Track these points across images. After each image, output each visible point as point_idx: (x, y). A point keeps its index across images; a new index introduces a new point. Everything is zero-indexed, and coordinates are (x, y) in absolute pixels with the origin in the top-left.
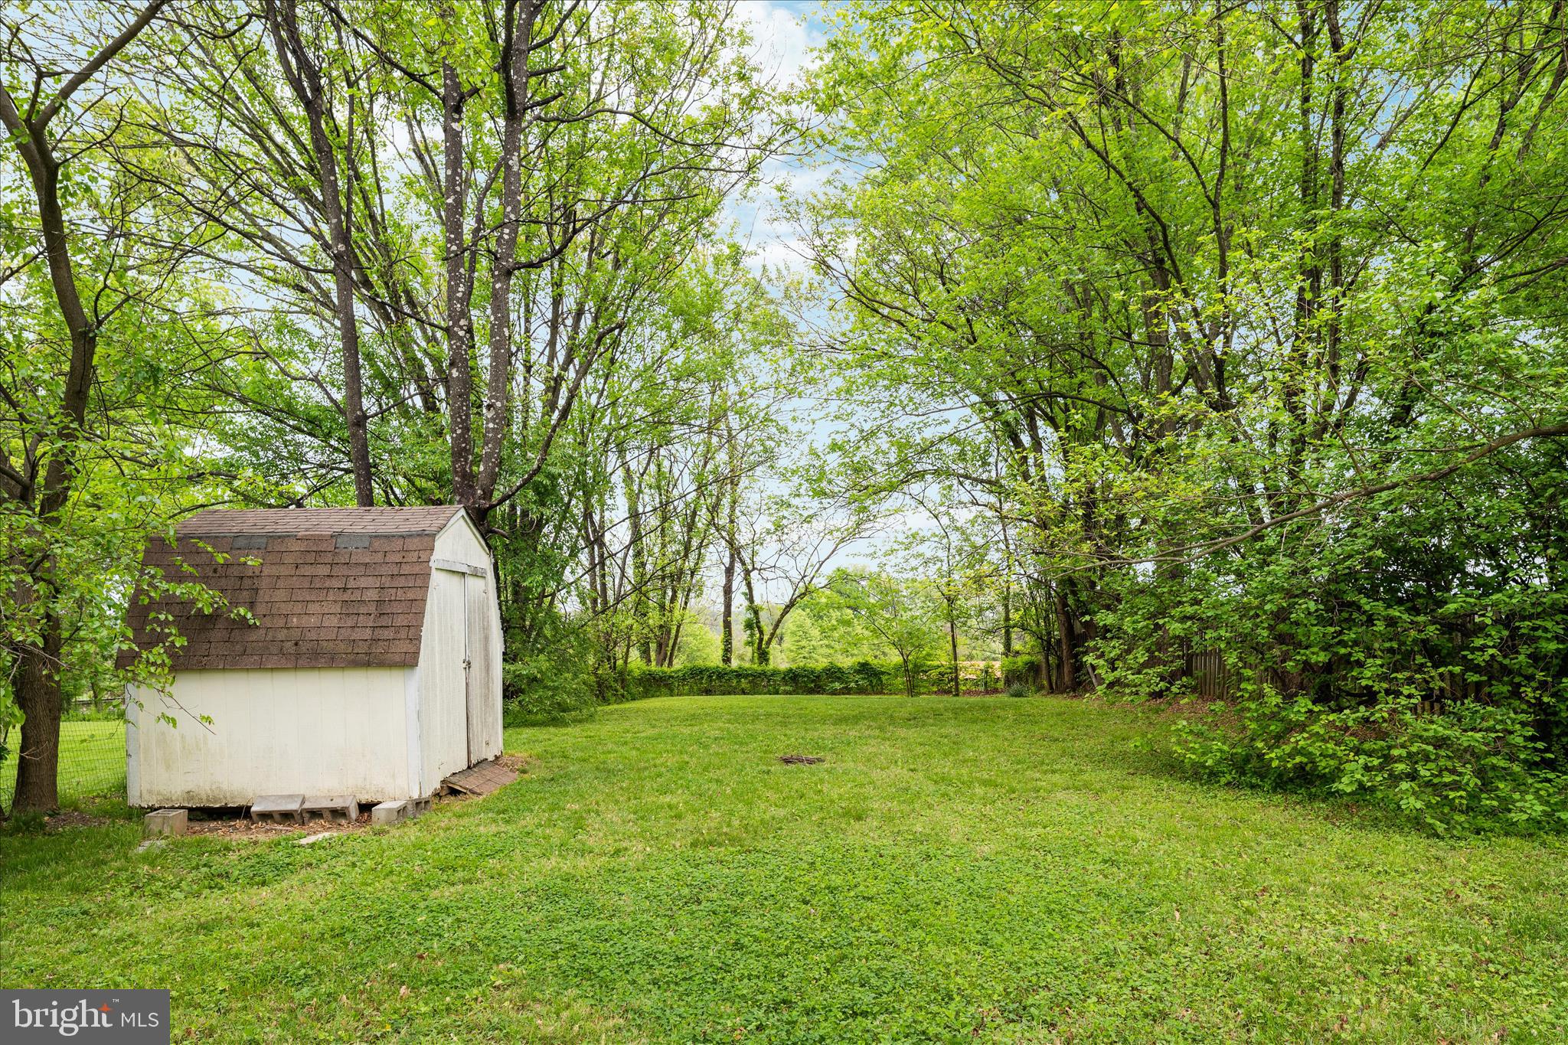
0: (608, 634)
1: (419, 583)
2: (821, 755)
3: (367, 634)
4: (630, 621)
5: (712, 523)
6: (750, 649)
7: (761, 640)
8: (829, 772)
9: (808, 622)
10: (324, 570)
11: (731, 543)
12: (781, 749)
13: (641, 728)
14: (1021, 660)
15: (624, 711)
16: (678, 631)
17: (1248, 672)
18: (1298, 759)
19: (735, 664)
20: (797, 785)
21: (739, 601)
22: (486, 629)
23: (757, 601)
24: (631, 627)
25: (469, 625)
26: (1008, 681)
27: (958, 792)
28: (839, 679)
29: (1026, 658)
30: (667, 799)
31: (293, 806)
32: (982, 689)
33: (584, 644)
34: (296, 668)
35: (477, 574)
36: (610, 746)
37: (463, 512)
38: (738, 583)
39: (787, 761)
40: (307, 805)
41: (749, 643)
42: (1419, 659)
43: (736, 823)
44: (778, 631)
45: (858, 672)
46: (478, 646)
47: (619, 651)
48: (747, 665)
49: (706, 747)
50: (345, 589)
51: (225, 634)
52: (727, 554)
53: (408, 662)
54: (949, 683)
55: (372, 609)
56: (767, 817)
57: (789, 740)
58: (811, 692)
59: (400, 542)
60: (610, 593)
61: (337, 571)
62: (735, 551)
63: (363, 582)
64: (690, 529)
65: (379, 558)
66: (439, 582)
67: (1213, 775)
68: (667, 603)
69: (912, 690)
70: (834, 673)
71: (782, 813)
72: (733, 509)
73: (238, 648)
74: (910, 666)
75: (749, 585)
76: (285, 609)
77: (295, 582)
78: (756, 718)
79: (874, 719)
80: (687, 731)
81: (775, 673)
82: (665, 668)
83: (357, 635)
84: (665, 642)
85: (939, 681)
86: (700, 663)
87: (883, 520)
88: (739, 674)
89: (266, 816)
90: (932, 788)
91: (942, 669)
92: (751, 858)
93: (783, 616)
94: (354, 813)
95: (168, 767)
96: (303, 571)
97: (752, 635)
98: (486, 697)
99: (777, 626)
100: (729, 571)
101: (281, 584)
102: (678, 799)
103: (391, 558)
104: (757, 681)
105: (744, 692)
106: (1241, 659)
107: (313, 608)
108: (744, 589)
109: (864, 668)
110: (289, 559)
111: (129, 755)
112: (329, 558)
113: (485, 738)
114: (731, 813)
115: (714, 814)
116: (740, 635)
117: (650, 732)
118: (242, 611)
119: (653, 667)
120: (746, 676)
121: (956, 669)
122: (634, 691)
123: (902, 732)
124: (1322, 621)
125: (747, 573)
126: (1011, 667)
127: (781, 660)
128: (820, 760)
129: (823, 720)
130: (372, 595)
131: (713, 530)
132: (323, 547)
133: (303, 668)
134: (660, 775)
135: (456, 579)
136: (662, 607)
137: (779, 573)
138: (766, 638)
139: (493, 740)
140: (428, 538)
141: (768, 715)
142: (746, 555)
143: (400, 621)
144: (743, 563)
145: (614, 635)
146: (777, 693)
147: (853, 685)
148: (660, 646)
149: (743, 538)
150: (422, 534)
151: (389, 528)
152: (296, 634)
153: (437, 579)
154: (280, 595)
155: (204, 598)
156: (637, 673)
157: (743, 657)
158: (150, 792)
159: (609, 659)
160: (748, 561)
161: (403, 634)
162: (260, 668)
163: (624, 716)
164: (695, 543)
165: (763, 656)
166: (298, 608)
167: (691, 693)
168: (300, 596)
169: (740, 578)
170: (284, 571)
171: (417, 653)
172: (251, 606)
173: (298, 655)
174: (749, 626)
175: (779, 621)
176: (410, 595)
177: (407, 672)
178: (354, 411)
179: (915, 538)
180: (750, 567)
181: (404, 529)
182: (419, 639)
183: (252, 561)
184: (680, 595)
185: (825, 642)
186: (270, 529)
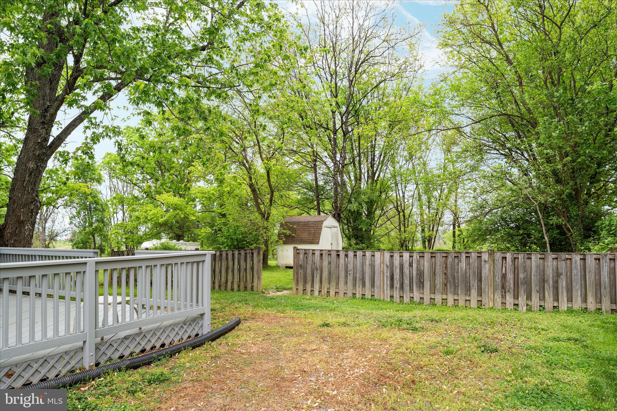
3: (312, 238)
22: (337, 237)
25: (333, 237)
35: (335, 227)
37: (331, 216)
46: (335, 241)
50: (309, 231)
51: (291, 238)
55: (313, 234)
61: (308, 227)
63: (312, 229)
65: (314, 225)
73: (293, 241)
76: (300, 234)
95: (283, 260)
96: (303, 228)
101: (299, 230)
107: (304, 234)
110: (301, 226)
135: (329, 228)
140: (322, 222)
143: (317, 236)
152: (301, 238)
153: (324, 228)
155: (288, 232)
158: (280, 264)
168: (302, 232)
171: (319, 242)
172: (295, 234)
173: (301, 242)
176: (319, 232)
177: (318, 245)
181: (319, 220)
182: (320, 239)
183: (295, 226)
186: (299, 220)
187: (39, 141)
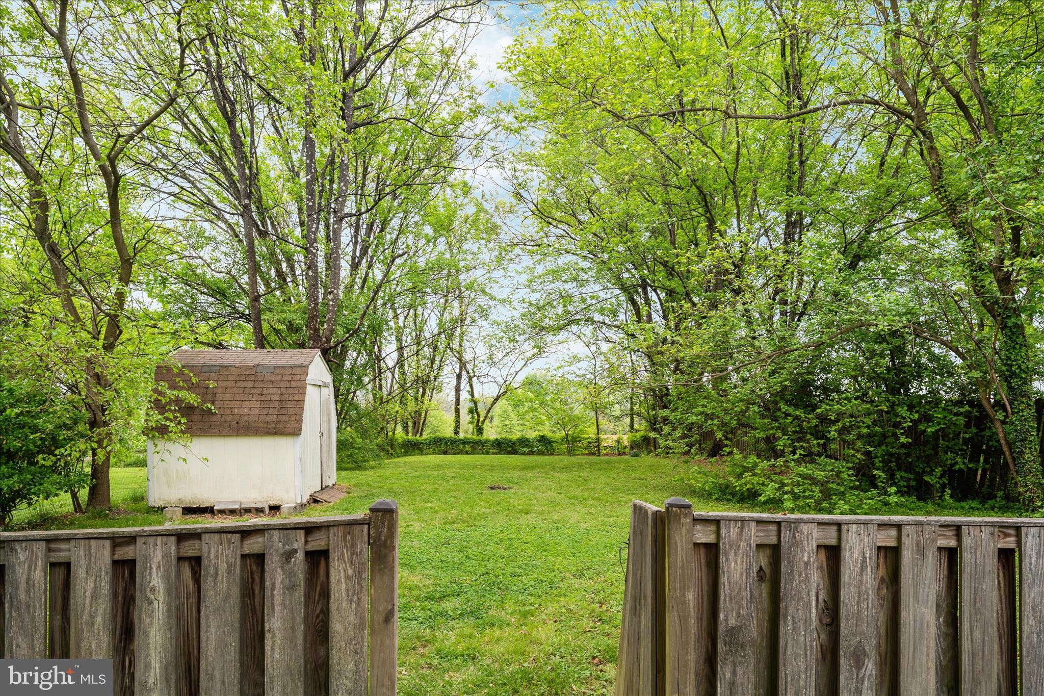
1: (301, 392)
2: (511, 485)
3: (274, 418)
4: (397, 408)
5: (448, 346)
6: (471, 426)
7: (478, 420)
8: (515, 493)
9: (510, 408)
10: (251, 384)
11: (460, 360)
12: (489, 483)
13: (409, 471)
14: (639, 435)
15: (396, 463)
16: (426, 414)
17: (727, 442)
18: (748, 486)
19: (462, 435)
20: (497, 499)
21: (465, 395)
22: (329, 415)
23: (476, 396)
24: (397, 412)
25: (322, 413)
26: (632, 447)
27: (580, 503)
28: (527, 446)
29: (642, 433)
30: (429, 505)
31: (236, 506)
32: (615, 452)
34: (237, 435)
35: (326, 386)
36: (394, 481)
37: (319, 353)
38: (464, 384)
39: (492, 488)
40: (243, 506)
41: (471, 422)
42: (809, 436)
43: (465, 515)
44: (490, 414)
45: (539, 441)
46: (326, 424)
47: (390, 427)
48: (470, 436)
49: (447, 481)
50: (262, 394)
51: (199, 418)
52: (458, 366)
53: (296, 432)
54: (595, 448)
55: (276, 405)
56: (481, 513)
57: (495, 478)
58: (509, 453)
59: (290, 370)
60: (384, 390)
61: (257, 385)
62: (463, 365)
63: (271, 391)
64: (434, 350)
65: (279, 378)
66: (310, 391)
67: (710, 494)
68: (420, 396)
69: (571, 452)
70: (524, 442)
71: (488, 511)
72: (461, 337)
73: (207, 425)
74: (570, 438)
75: (471, 386)
76: (231, 404)
77: (236, 390)
78: (475, 467)
79: (543, 468)
80: (436, 473)
81: (487, 441)
82: (418, 437)
83: (269, 418)
84: (417, 422)
85: (588, 447)
86: (438, 434)
87: (555, 347)
88: (465, 442)
89: (222, 512)
90: (567, 500)
91: (590, 440)
92: (473, 528)
93: (492, 405)
94: (267, 510)
95: (169, 486)
96: (239, 384)
97: (473, 417)
98: (329, 451)
99: (489, 411)
100: (459, 377)
101: (228, 391)
102: (435, 504)
103: (285, 378)
104: (476, 446)
105: (467, 453)
106: (724, 436)
107: (246, 404)
108: (468, 388)
109: (543, 439)
110: (231, 378)
111: (148, 480)
112: (253, 378)
113: (328, 474)
114: (463, 511)
115: (453, 511)
116: (465, 417)
117: (414, 474)
118: (209, 405)
119: (410, 437)
120: (469, 443)
121: (598, 440)
122: (398, 451)
123: (557, 475)
124: (763, 417)
125: (470, 378)
126: (634, 439)
127: (491, 432)
128: (510, 488)
129: (514, 468)
130: (276, 398)
131: (449, 351)
132: (250, 372)
133: (241, 435)
134: (424, 494)
135: (317, 388)
136: (416, 399)
137: (490, 379)
138: (482, 419)
139: (332, 477)
140: (304, 368)
141: (482, 465)
142: (469, 367)
143: (291, 411)
144: (468, 372)
145: (388, 417)
146: (488, 453)
147: (535, 449)
148: (414, 423)
149: (468, 356)
150: (301, 366)
151: (282, 362)
152: (237, 418)
153: (309, 389)
154: (228, 397)
156: (400, 441)
157: (467, 430)
158: (159, 499)
159: (384, 432)
160: (471, 371)
161: (293, 418)
162: (219, 435)
163: (397, 466)
164: (438, 359)
165: (480, 430)
166: (238, 404)
167: (434, 453)
168: (238, 397)
169: (465, 382)
170: (229, 384)
171: (300, 429)
172: (213, 403)
173: (239, 429)
174: (471, 411)
175: (490, 409)
176: (296, 398)
177: (295, 438)
178: (253, 293)
179: (576, 359)
180: (472, 375)
181: (291, 363)
182: (301, 421)
184: (428, 392)
185: (521, 422)
186: (219, 362)
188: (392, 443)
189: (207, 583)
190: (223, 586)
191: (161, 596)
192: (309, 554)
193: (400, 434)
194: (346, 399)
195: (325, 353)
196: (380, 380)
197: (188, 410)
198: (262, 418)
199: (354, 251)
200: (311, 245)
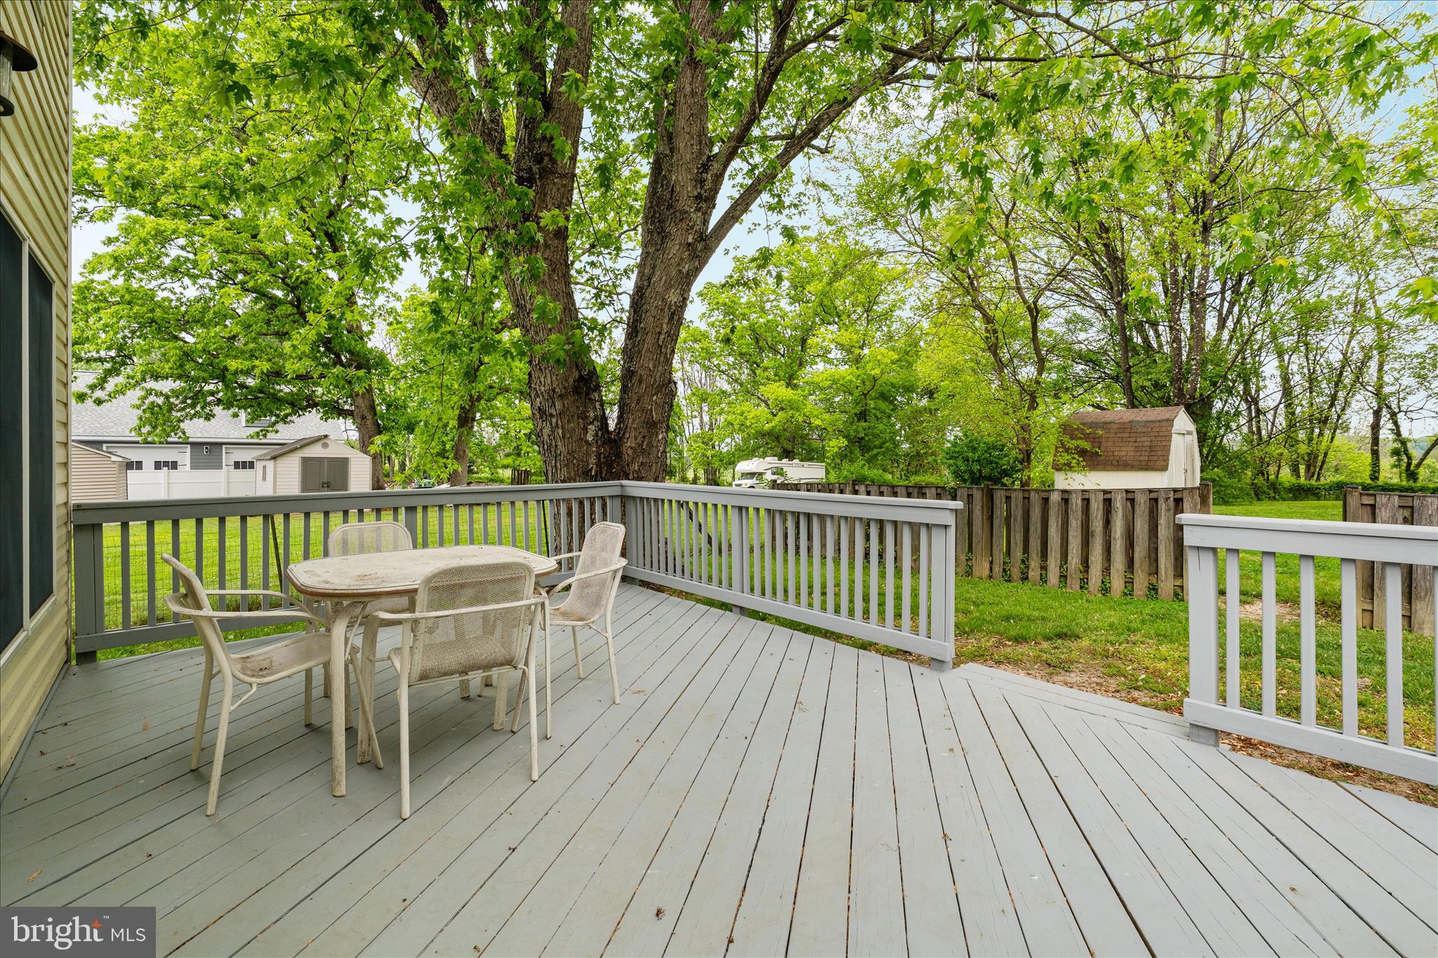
0: (1262, 460)
1: (1167, 439)
3: (1146, 458)
6: (1398, 470)
7: (1409, 464)
10: (1127, 434)
11: (1377, 394)
16: (1325, 457)
19: (1383, 481)
21: (1386, 435)
22: (1193, 456)
23: (1405, 435)
25: (1186, 455)
33: (1245, 464)
34: (1118, 470)
35: (1189, 433)
37: (1184, 408)
38: (1385, 422)
41: (1397, 466)
44: (1427, 460)
46: (1189, 463)
47: (1272, 469)
48: (1395, 482)
50: (1136, 441)
51: (1091, 458)
52: (1374, 402)
53: (1164, 469)
55: (1148, 449)
59: (1159, 423)
60: (1264, 432)
61: (1132, 434)
62: (1382, 399)
63: (1143, 439)
64: (1337, 385)
65: (1149, 430)
66: (1176, 439)
68: (1315, 437)
73: (1096, 463)
75: (1396, 423)
76: (1113, 449)
77: (1116, 439)
81: (1424, 487)
82: (1313, 482)
83: (1142, 458)
84: (1314, 463)
86: (1346, 480)
93: (1433, 446)
96: (1118, 435)
97: (1400, 460)
99: (1425, 456)
100: (1377, 414)
101: (1110, 440)
103: (1154, 429)
107: (1124, 449)
108: (1392, 426)
110: (1113, 431)
112: (1129, 430)
116: (1387, 460)
118: (1097, 449)
119: (1302, 480)
120: (1394, 489)
122: (1284, 496)
125: (1394, 414)
130: (1147, 444)
132: (1126, 426)
133: (1121, 470)
135: (1182, 436)
136: (1310, 440)
137: (1425, 415)
138: (1414, 463)
140: (1170, 422)
142: (1392, 402)
143: (1159, 453)
144: (1390, 408)
145: (1267, 460)
148: (1308, 467)
149: (1389, 390)
150: (1167, 420)
151: (1152, 418)
152: (1117, 458)
153: (1174, 437)
154: (1110, 444)
155: (1085, 445)
156: (1287, 485)
157: (1391, 477)
159: (1263, 475)
160: (1394, 406)
161: (1161, 458)
162: (1104, 469)
164: (1341, 394)
165: (1412, 476)
166: (1117, 449)
167: (1337, 499)
168: (1118, 444)
169: (1387, 419)
170: (1111, 435)
171: (1167, 466)
172: (1100, 447)
173: (1119, 465)
174: (1397, 453)
175: (1428, 453)
176: (1164, 444)
177: (1163, 473)
178: (1125, 365)
180: (1397, 411)
181: (1159, 418)
182: (1168, 460)
183: (1100, 432)
184: (1327, 432)
186: (1103, 420)
187: (690, 240)
188: (1274, 486)
189: (1137, 507)
190: (1142, 508)
191: (1120, 507)
192: (1175, 499)
193: (1286, 475)
194: (1213, 443)
195: (1189, 408)
196: (1259, 422)
197: (1082, 453)
198: (1137, 458)
199: (1222, 305)
200: (1175, 324)
